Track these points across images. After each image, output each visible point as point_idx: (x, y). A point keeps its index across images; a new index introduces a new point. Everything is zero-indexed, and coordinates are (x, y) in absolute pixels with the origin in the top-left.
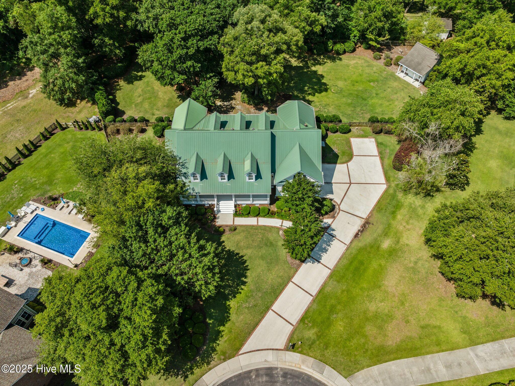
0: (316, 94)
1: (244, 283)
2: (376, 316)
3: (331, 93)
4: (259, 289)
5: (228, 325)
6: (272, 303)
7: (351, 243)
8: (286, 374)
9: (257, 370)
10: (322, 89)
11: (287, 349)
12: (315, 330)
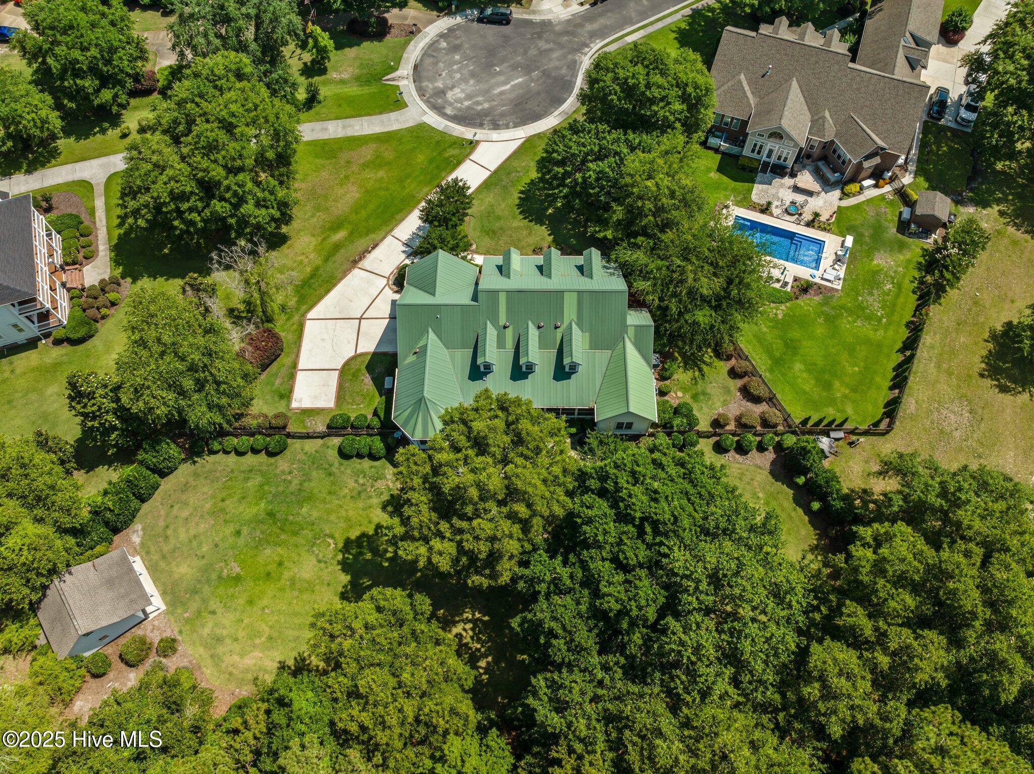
0: (371, 532)
1: (521, 192)
2: (379, 166)
3: (337, 535)
4: (505, 188)
5: (538, 158)
6: (490, 177)
7: (384, 238)
8: (481, 126)
9: (508, 128)
10: (354, 551)
11: (478, 142)
12: (446, 155)
